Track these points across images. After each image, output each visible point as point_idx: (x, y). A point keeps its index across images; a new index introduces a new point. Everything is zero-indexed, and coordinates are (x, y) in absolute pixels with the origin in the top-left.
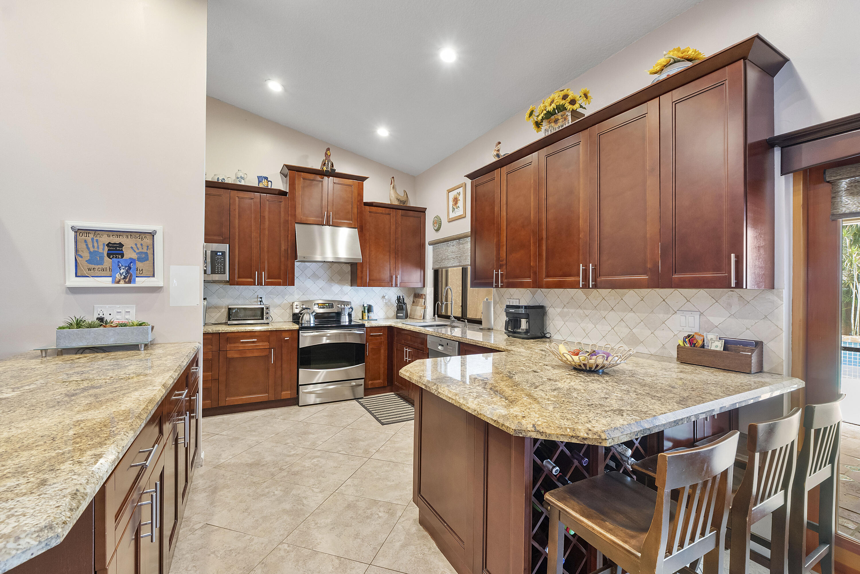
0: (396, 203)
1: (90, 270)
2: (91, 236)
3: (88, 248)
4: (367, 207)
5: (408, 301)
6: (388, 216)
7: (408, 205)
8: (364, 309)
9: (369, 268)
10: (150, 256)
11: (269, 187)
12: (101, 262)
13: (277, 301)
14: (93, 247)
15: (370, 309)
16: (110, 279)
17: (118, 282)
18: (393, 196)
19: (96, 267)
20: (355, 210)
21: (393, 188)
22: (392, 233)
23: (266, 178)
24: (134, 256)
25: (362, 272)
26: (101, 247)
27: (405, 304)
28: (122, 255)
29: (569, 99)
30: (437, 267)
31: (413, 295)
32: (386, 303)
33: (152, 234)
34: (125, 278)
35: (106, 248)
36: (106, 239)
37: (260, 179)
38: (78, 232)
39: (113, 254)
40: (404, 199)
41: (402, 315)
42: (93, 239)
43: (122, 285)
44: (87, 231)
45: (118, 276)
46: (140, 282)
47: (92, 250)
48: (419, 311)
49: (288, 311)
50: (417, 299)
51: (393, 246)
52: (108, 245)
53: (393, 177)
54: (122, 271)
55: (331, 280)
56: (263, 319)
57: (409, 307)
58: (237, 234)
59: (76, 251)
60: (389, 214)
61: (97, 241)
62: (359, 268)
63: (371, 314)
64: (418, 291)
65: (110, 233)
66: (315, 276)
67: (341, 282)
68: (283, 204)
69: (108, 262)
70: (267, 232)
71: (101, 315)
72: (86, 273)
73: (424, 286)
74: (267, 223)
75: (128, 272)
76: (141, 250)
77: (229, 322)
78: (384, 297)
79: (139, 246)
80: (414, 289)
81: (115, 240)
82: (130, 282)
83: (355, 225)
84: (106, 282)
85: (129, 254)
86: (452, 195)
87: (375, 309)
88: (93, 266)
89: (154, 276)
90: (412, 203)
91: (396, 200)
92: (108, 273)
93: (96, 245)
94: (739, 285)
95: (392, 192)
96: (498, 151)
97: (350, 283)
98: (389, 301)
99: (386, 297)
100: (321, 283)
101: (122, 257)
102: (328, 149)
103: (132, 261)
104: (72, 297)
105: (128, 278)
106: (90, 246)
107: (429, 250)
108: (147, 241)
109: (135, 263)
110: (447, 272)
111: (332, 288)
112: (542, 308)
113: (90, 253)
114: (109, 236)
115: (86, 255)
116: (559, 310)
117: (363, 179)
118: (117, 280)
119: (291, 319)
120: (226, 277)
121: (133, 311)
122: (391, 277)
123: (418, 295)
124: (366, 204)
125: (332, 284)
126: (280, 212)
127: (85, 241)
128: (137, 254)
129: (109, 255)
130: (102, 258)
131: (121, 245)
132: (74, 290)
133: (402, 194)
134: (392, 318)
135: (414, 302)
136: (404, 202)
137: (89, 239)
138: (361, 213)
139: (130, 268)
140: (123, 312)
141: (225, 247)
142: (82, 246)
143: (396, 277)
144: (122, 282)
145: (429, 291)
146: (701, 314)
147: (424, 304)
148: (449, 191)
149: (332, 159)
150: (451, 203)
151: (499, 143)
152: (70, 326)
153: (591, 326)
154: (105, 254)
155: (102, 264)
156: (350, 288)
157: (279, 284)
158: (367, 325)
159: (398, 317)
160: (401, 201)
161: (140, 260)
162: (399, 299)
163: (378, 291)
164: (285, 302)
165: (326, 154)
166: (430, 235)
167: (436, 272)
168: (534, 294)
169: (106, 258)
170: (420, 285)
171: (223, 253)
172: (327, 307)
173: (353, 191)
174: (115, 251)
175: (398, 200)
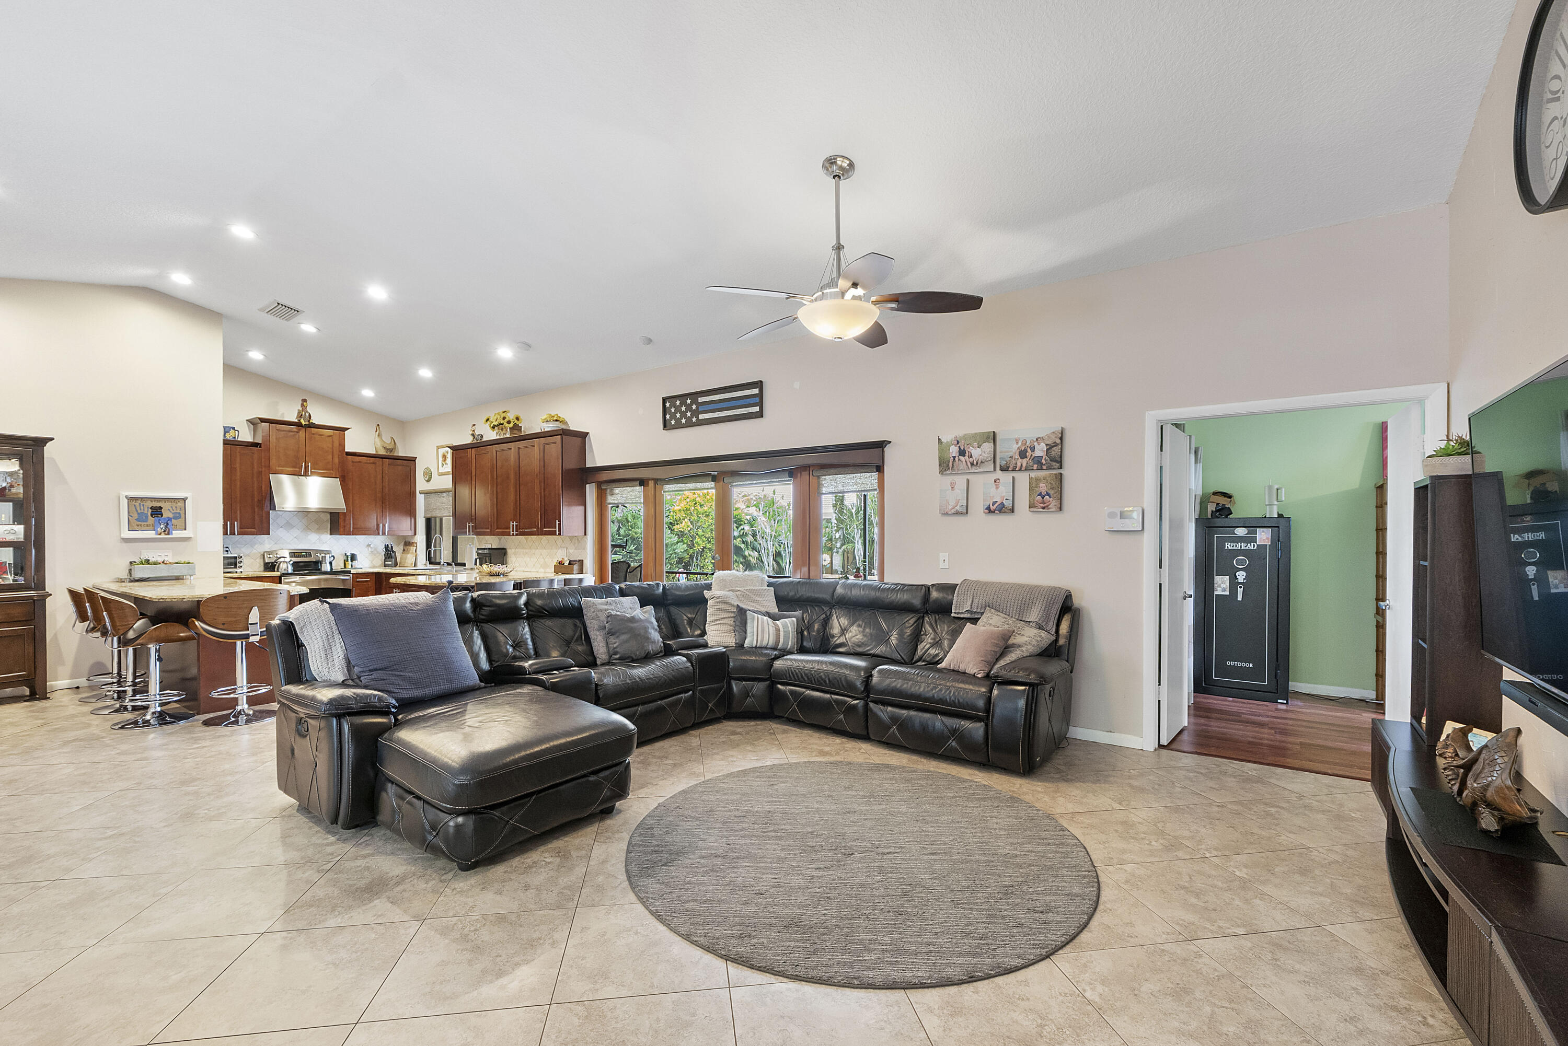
0: (382, 452)
1: (138, 526)
2: (139, 502)
3: (137, 511)
4: (349, 457)
5: (398, 550)
6: (373, 466)
7: (395, 454)
8: (347, 557)
9: (353, 517)
10: (183, 515)
11: (241, 439)
12: (146, 520)
13: (246, 550)
14: (141, 510)
15: (353, 558)
16: (154, 532)
17: (160, 534)
18: (379, 444)
19: (143, 523)
20: (336, 460)
21: (378, 435)
22: (378, 482)
23: (234, 428)
24: (171, 515)
25: (345, 520)
26: (146, 509)
27: (394, 552)
28: (162, 515)
29: (506, 420)
30: (429, 516)
31: (403, 543)
32: (372, 552)
33: (184, 500)
34: (165, 531)
35: (150, 510)
36: (150, 504)
37: (228, 429)
38: (130, 499)
39: (154, 514)
40: (391, 447)
41: (390, 563)
42: (140, 504)
43: (163, 536)
44: (136, 499)
45: (159, 530)
46: (176, 534)
47: (139, 511)
48: (410, 558)
49: (258, 560)
50: (407, 547)
51: (379, 495)
52: (151, 508)
53: (378, 425)
54: (162, 526)
55: (308, 528)
56: (235, 567)
57: (398, 556)
59: (129, 512)
60: (374, 463)
61: (143, 505)
62: (341, 517)
63: (355, 563)
64: (408, 540)
65: (153, 500)
66: (288, 526)
67: (319, 530)
68: (256, 456)
69: (151, 520)
70: (238, 483)
71: (147, 558)
72: (136, 527)
73: (415, 534)
74: (238, 474)
75: (166, 527)
76: (175, 511)
78: (368, 545)
79: (174, 508)
80: (404, 537)
81: (157, 504)
82: (168, 534)
83: (336, 474)
84: (151, 534)
85: (166, 514)
86: (442, 451)
87: (359, 557)
88: (140, 523)
89: (185, 529)
90: (401, 453)
91: (381, 448)
92: (152, 528)
93: (142, 508)
94: (560, 534)
95: (377, 440)
96: (474, 431)
97: (329, 532)
98: (375, 549)
99: (371, 546)
100: (296, 532)
101: (162, 516)
102: (304, 401)
103: (170, 519)
104: (124, 545)
105: (167, 531)
106: (138, 509)
107: (420, 500)
108: (181, 504)
109: (171, 521)
110: (441, 520)
111: (309, 537)
112: (504, 549)
113: (138, 514)
114: (152, 501)
115: (136, 516)
116: (513, 550)
117: (345, 429)
118: (159, 533)
119: (262, 568)
121: (170, 555)
122: (378, 526)
123: (408, 544)
124: (348, 454)
125: (309, 533)
126: (253, 464)
127: (135, 506)
128: (173, 513)
129: (152, 515)
130: (147, 517)
131: (161, 508)
132: (126, 540)
133: (388, 441)
134: (380, 567)
135: (404, 550)
136: (391, 450)
137: (137, 504)
138: (342, 464)
139: (168, 524)
140: (163, 555)
142: (133, 509)
143: (384, 526)
144: (163, 534)
145: (420, 538)
146: (567, 549)
147: (416, 551)
148: (438, 448)
149: (310, 409)
150: (441, 459)
151: (475, 425)
153: (529, 559)
154: (149, 514)
155: (146, 522)
156: (329, 536)
157: (252, 533)
158: (353, 571)
159: (385, 566)
160: (388, 449)
161: (175, 518)
162: (386, 547)
163: (361, 538)
164: (255, 551)
165: (303, 406)
166: (421, 484)
167: (428, 521)
168: (500, 540)
169: (150, 517)
170: (410, 533)
172: (304, 556)
173: (333, 441)
174: (157, 512)
175: (385, 448)
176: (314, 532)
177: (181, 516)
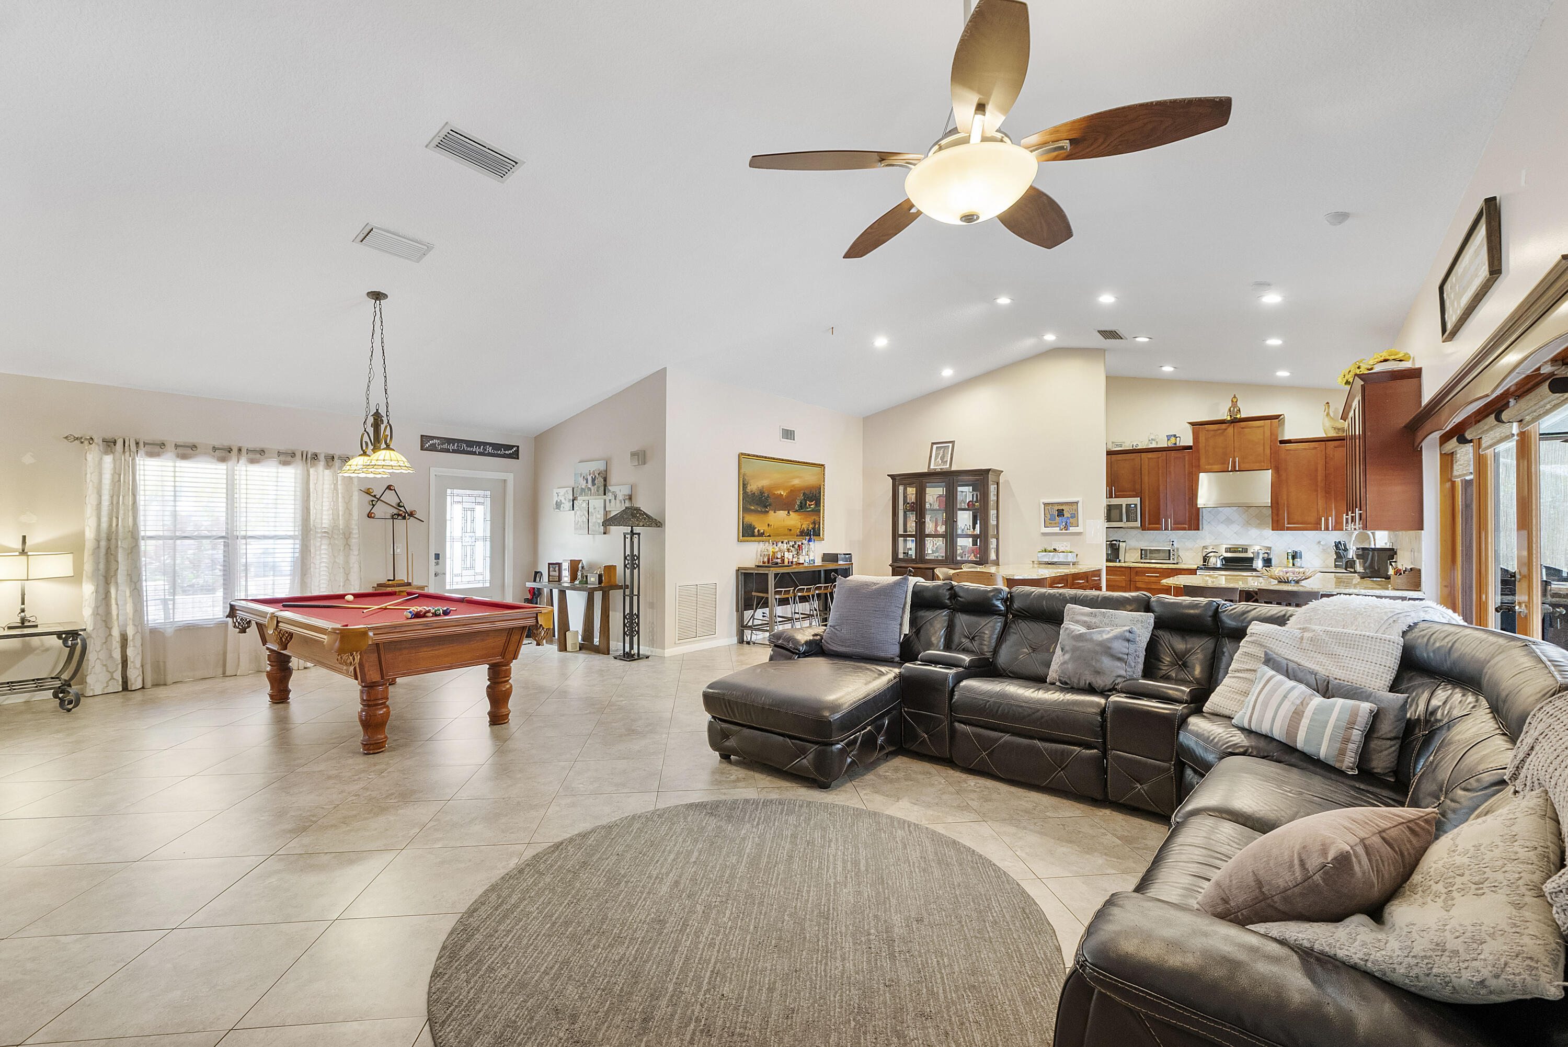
0: (1332, 433)
4: (1286, 445)
6: (1313, 452)
8: (1289, 555)
9: (1288, 510)
11: (1178, 444)
13: (1189, 544)
15: (1295, 555)
16: (1059, 528)
17: (1062, 530)
18: (1328, 425)
20: (1268, 451)
21: (1327, 415)
22: (1319, 470)
23: (1174, 436)
24: (1069, 516)
25: (1277, 515)
27: (1347, 550)
32: (1319, 549)
33: (1077, 503)
36: (1057, 508)
37: (1169, 437)
38: (1045, 504)
41: (1341, 563)
43: (1064, 531)
44: (1049, 504)
45: (1062, 527)
46: (1072, 530)
49: (1199, 553)
51: (1321, 484)
53: (1328, 403)
54: (1064, 524)
55: (1248, 523)
56: (1169, 559)
58: (1147, 488)
59: (1045, 514)
60: (1314, 449)
62: (1274, 511)
63: (1298, 561)
66: (1228, 521)
67: (1260, 525)
68: (1187, 458)
69: (1058, 519)
70: (1173, 484)
71: (1055, 547)
75: (1066, 524)
77: (1142, 561)
78: (1319, 542)
81: (1061, 508)
82: (1067, 530)
83: (1268, 467)
84: (1057, 530)
85: (1066, 514)
91: (1330, 429)
92: (1058, 525)
95: (1327, 421)
97: (1272, 528)
98: (1326, 547)
99: (1321, 543)
100: (1236, 528)
101: (1064, 516)
102: (1235, 397)
103: (1068, 518)
104: (1043, 537)
105: (1066, 528)
108: (1075, 507)
109: (1069, 520)
111: (1249, 532)
115: (1049, 516)
117: (1279, 417)
119: (1198, 560)
120: (1138, 524)
121: (1069, 545)
122: (1318, 520)
124: (1287, 442)
125: (1249, 528)
126: (1185, 465)
129: (1058, 516)
131: (1063, 510)
132: (1044, 534)
136: (1343, 430)
138: (1275, 453)
140: (1064, 546)
141: (1137, 501)
142: (1047, 511)
143: (1326, 519)
144: (1064, 529)
149: (1240, 404)
152: (1042, 551)
156: (1273, 533)
157: (1184, 529)
159: (1336, 566)
160: (1339, 429)
161: (1072, 517)
162: (1338, 545)
163: (1311, 535)
164: (1197, 545)
165: (1232, 401)
171: (1136, 505)
172: (1240, 552)
173: (1264, 432)
174: (1061, 513)
175: (1335, 428)
176: (1256, 527)
177: (1074, 516)
